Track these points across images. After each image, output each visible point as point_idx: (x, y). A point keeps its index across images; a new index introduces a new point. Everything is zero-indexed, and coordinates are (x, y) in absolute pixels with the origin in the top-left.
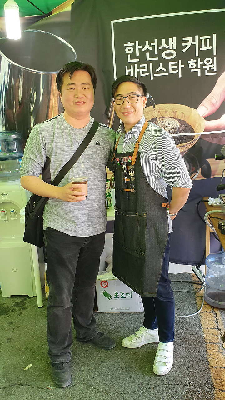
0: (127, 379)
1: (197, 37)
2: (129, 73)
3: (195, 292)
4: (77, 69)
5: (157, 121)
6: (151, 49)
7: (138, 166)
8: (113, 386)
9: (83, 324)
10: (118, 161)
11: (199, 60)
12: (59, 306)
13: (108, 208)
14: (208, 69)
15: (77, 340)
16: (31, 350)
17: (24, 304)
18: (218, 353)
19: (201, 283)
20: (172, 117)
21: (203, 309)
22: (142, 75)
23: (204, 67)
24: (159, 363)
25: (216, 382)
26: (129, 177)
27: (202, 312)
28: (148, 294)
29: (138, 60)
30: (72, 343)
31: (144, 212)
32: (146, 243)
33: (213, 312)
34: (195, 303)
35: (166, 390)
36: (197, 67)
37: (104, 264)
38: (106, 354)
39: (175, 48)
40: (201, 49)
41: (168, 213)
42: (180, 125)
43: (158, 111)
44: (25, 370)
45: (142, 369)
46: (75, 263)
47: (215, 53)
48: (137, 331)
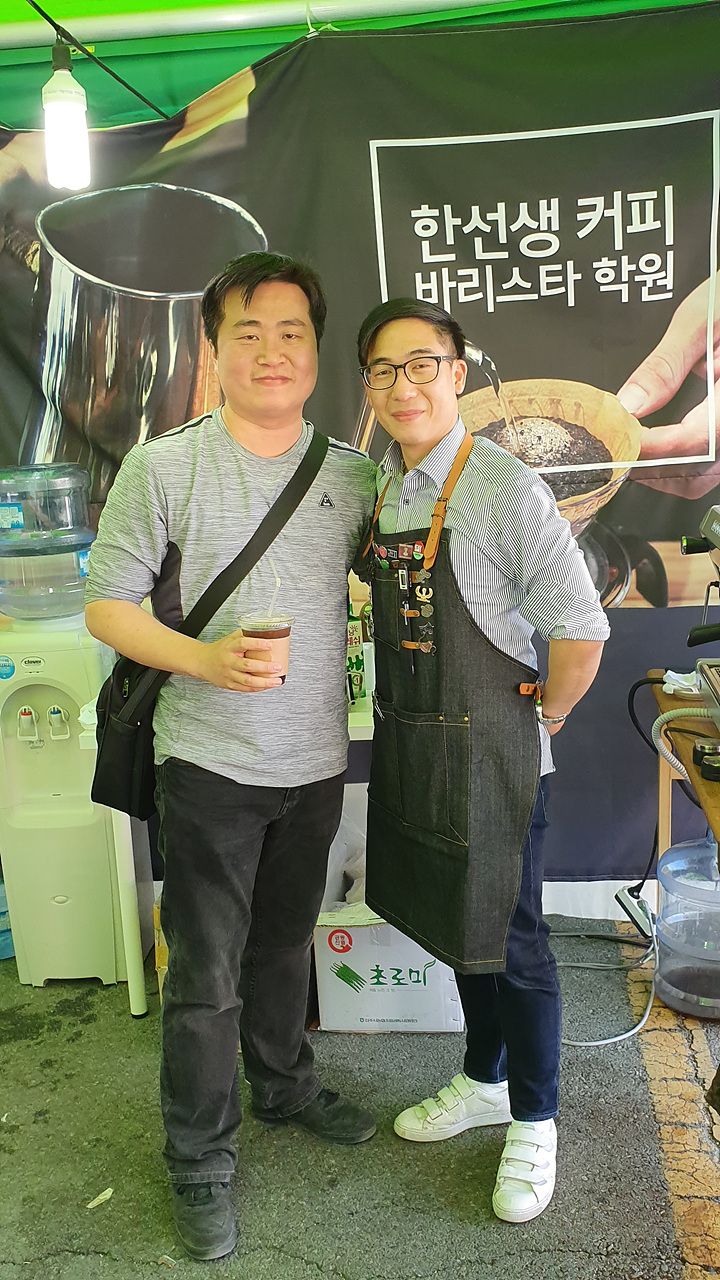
0: (410, 1235)
1: (618, 195)
2: (427, 293)
3: (627, 970)
4: (265, 279)
5: (504, 431)
6: (487, 229)
7: (443, 571)
8: (367, 1256)
9: (275, 1066)
10: (384, 556)
11: (625, 259)
12: (201, 1006)
13: (353, 703)
14: (650, 284)
15: (256, 1117)
16: (108, 1147)
17: (89, 1006)
18: (696, 1154)
19: (645, 942)
20: (547, 418)
21: (649, 1022)
22: (463, 298)
23: (638, 278)
24: (512, 1182)
25: (691, 1242)
26: (415, 604)
27: (648, 1031)
28: (477, 966)
29: (452, 257)
30: (239, 1123)
31: (465, 711)
32: (470, 806)
33: (682, 1028)
34: (625, 1002)
35: (533, 1267)
36: (618, 280)
37: (340, 879)
38: (344, 1159)
39: (555, 227)
40: (630, 229)
41: (540, 716)
42: (571, 439)
43: (507, 400)
44: (90, 1206)
45: (455, 1202)
46: (250, 868)
47: (669, 241)
48: (442, 1087)
